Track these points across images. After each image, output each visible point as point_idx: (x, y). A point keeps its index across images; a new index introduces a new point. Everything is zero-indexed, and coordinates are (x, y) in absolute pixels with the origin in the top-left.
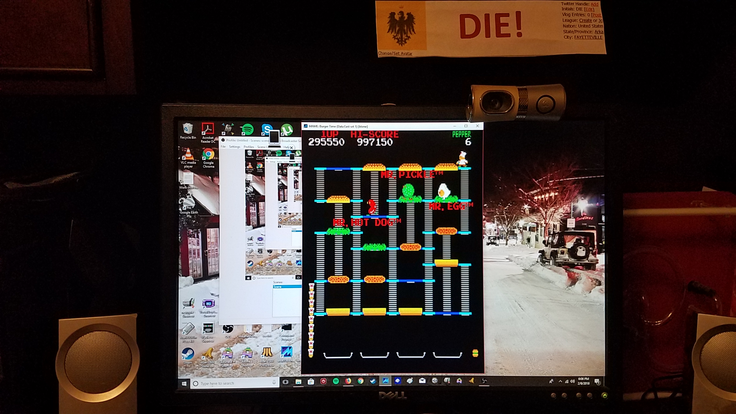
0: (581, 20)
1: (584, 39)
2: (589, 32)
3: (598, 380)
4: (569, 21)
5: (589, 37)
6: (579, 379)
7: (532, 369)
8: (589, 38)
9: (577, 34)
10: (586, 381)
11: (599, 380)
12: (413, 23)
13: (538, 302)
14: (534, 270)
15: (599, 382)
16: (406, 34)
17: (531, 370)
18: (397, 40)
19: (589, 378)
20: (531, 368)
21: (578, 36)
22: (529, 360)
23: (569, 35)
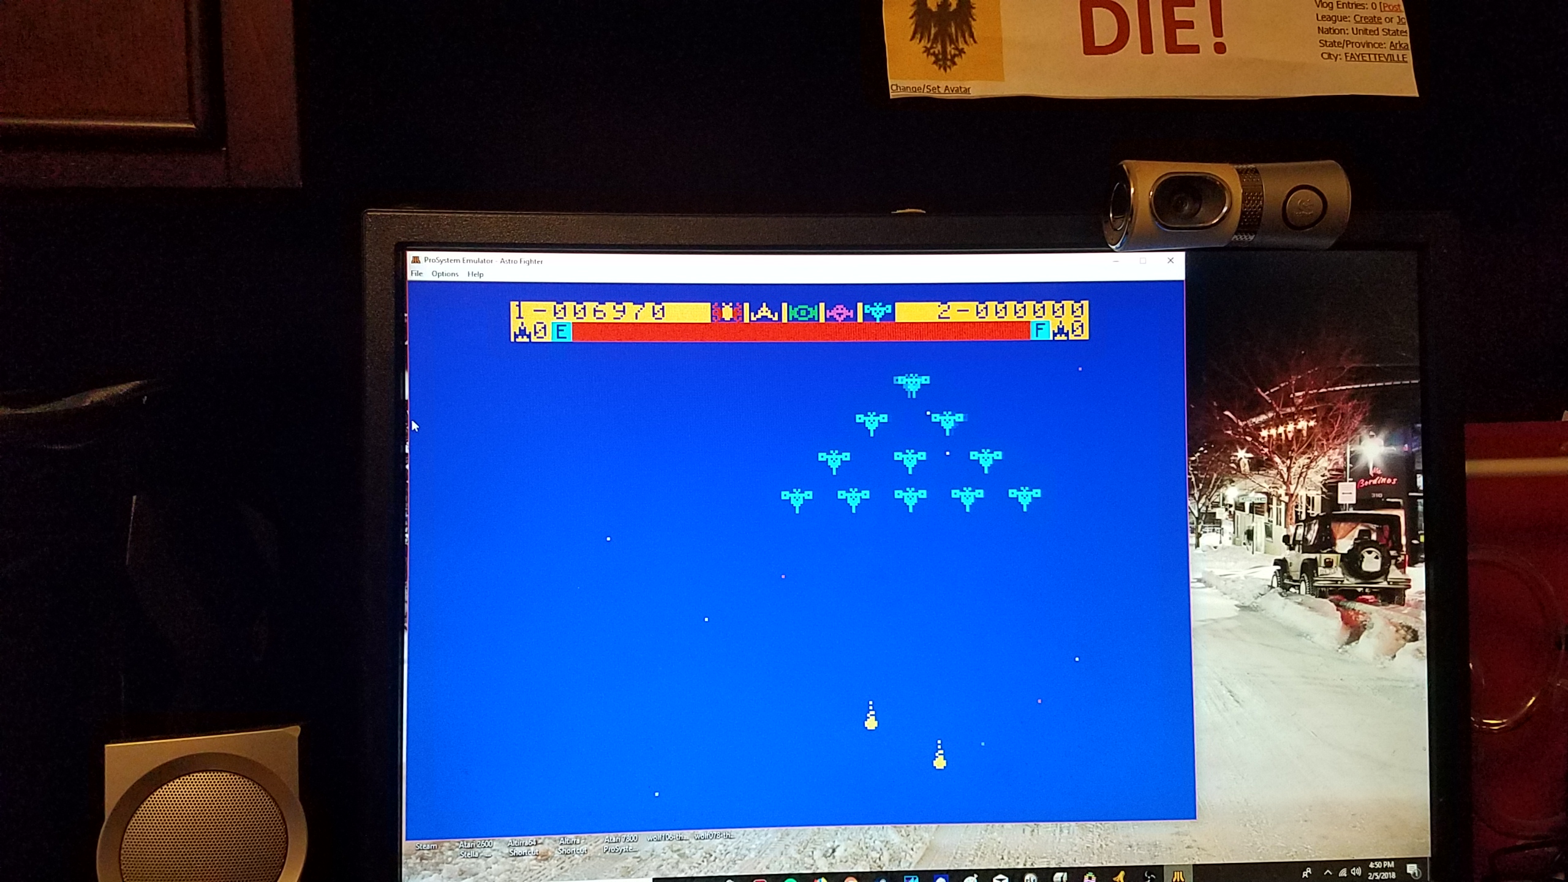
0: (1358, 18)
1: (1366, 61)
2: (1376, 45)
3: (1415, 866)
4: (1331, 19)
5: (1377, 56)
6: (1371, 865)
7: (1262, 844)
8: (1378, 60)
9: (1350, 49)
10: (1387, 870)
11: (1418, 867)
12: (970, 19)
13: (1274, 683)
14: (1262, 608)
15: (1416, 872)
16: (955, 45)
17: (1258, 849)
18: (933, 59)
19: (1393, 862)
20: (1258, 843)
21: (1352, 54)
22: (1255, 823)
23: (1334, 51)
